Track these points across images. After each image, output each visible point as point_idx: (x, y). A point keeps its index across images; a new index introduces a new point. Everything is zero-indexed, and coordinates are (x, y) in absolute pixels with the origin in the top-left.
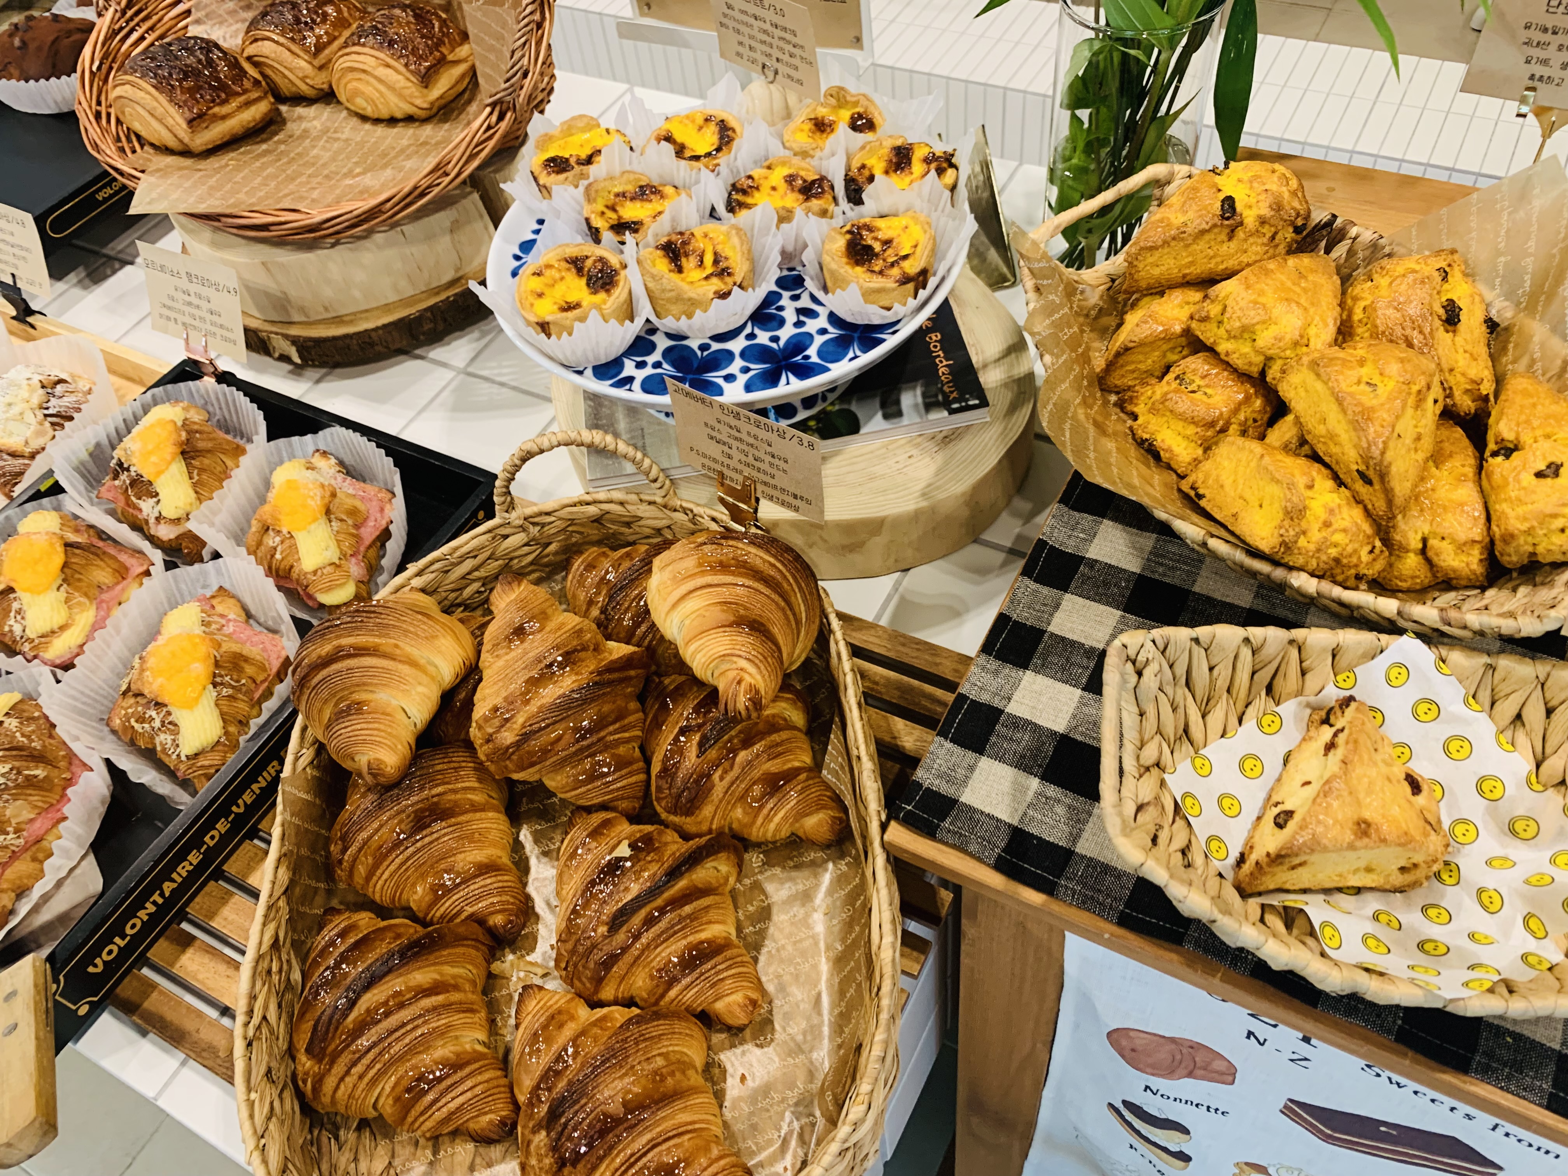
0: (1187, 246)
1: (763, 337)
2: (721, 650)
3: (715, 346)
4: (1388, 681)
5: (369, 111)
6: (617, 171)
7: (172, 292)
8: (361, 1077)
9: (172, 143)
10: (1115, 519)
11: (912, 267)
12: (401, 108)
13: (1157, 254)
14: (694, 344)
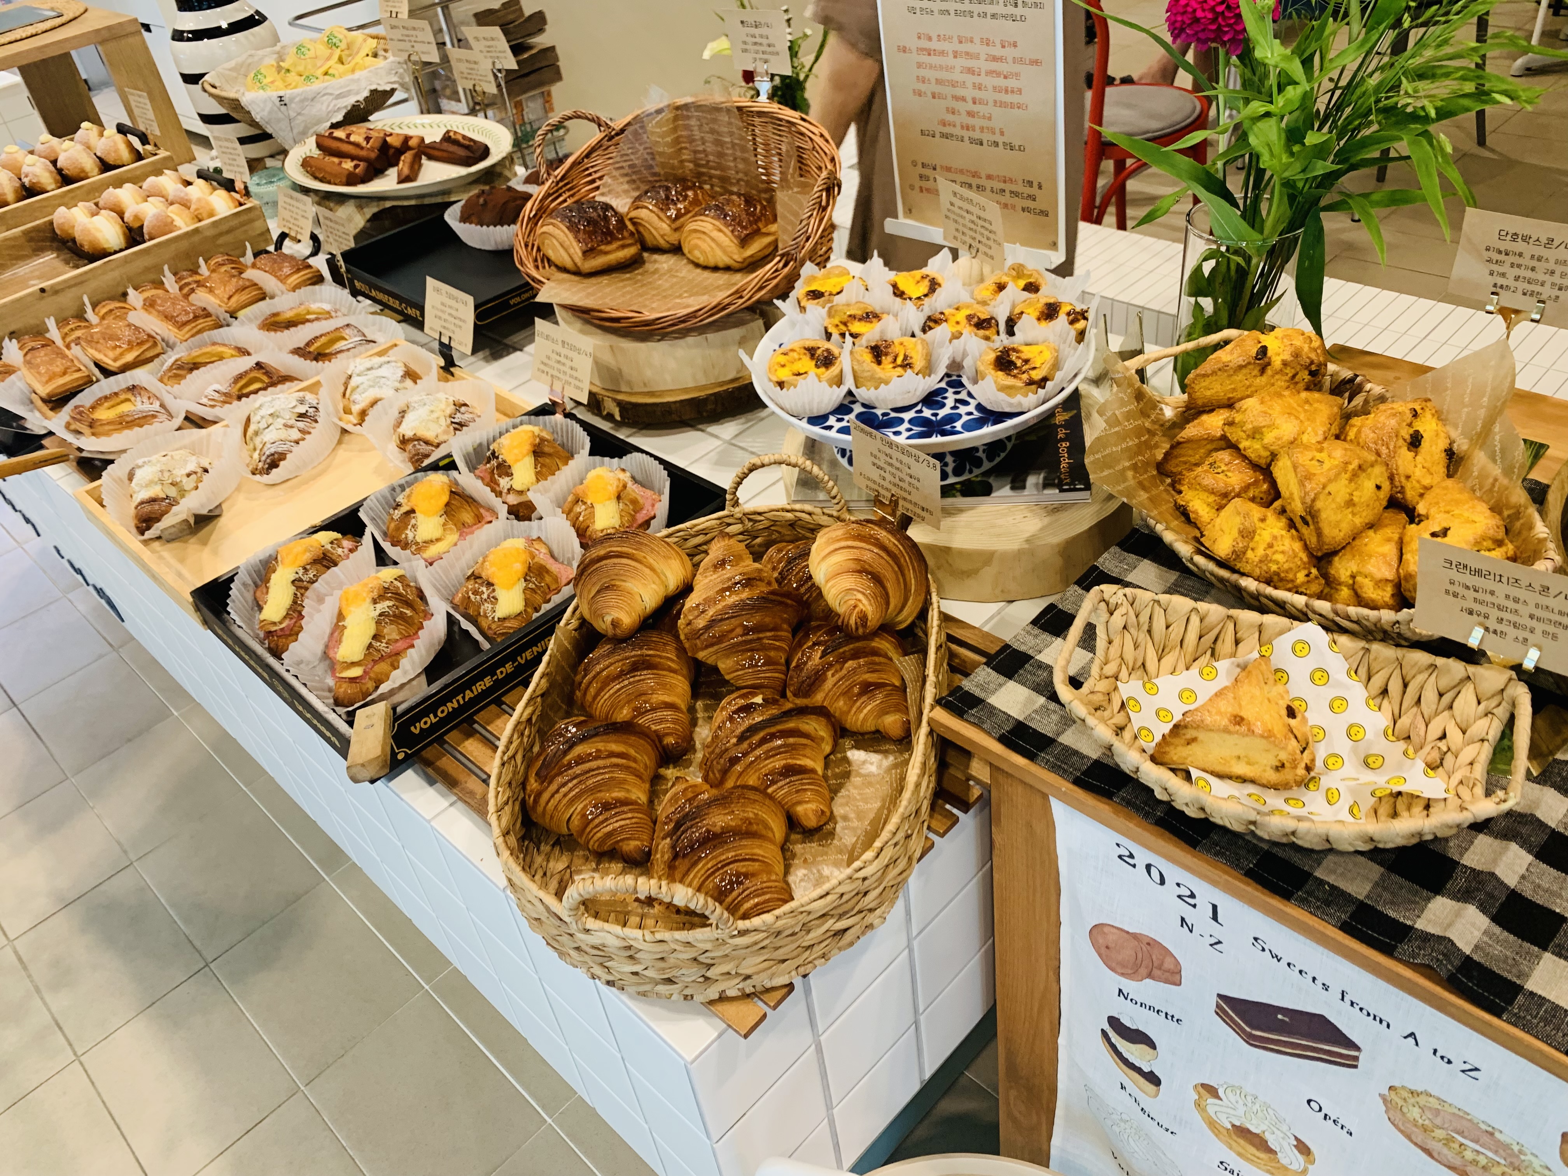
0: (1230, 376)
1: (927, 413)
2: (848, 585)
3: (893, 415)
4: (1294, 650)
5: (701, 260)
6: (854, 301)
7: (550, 353)
8: (565, 795)
9: (569, 264)
10: (1154, 560)
11: (1037, 375)
12: (722, 259)
13: (1208, 380)
14: (879, 412)
